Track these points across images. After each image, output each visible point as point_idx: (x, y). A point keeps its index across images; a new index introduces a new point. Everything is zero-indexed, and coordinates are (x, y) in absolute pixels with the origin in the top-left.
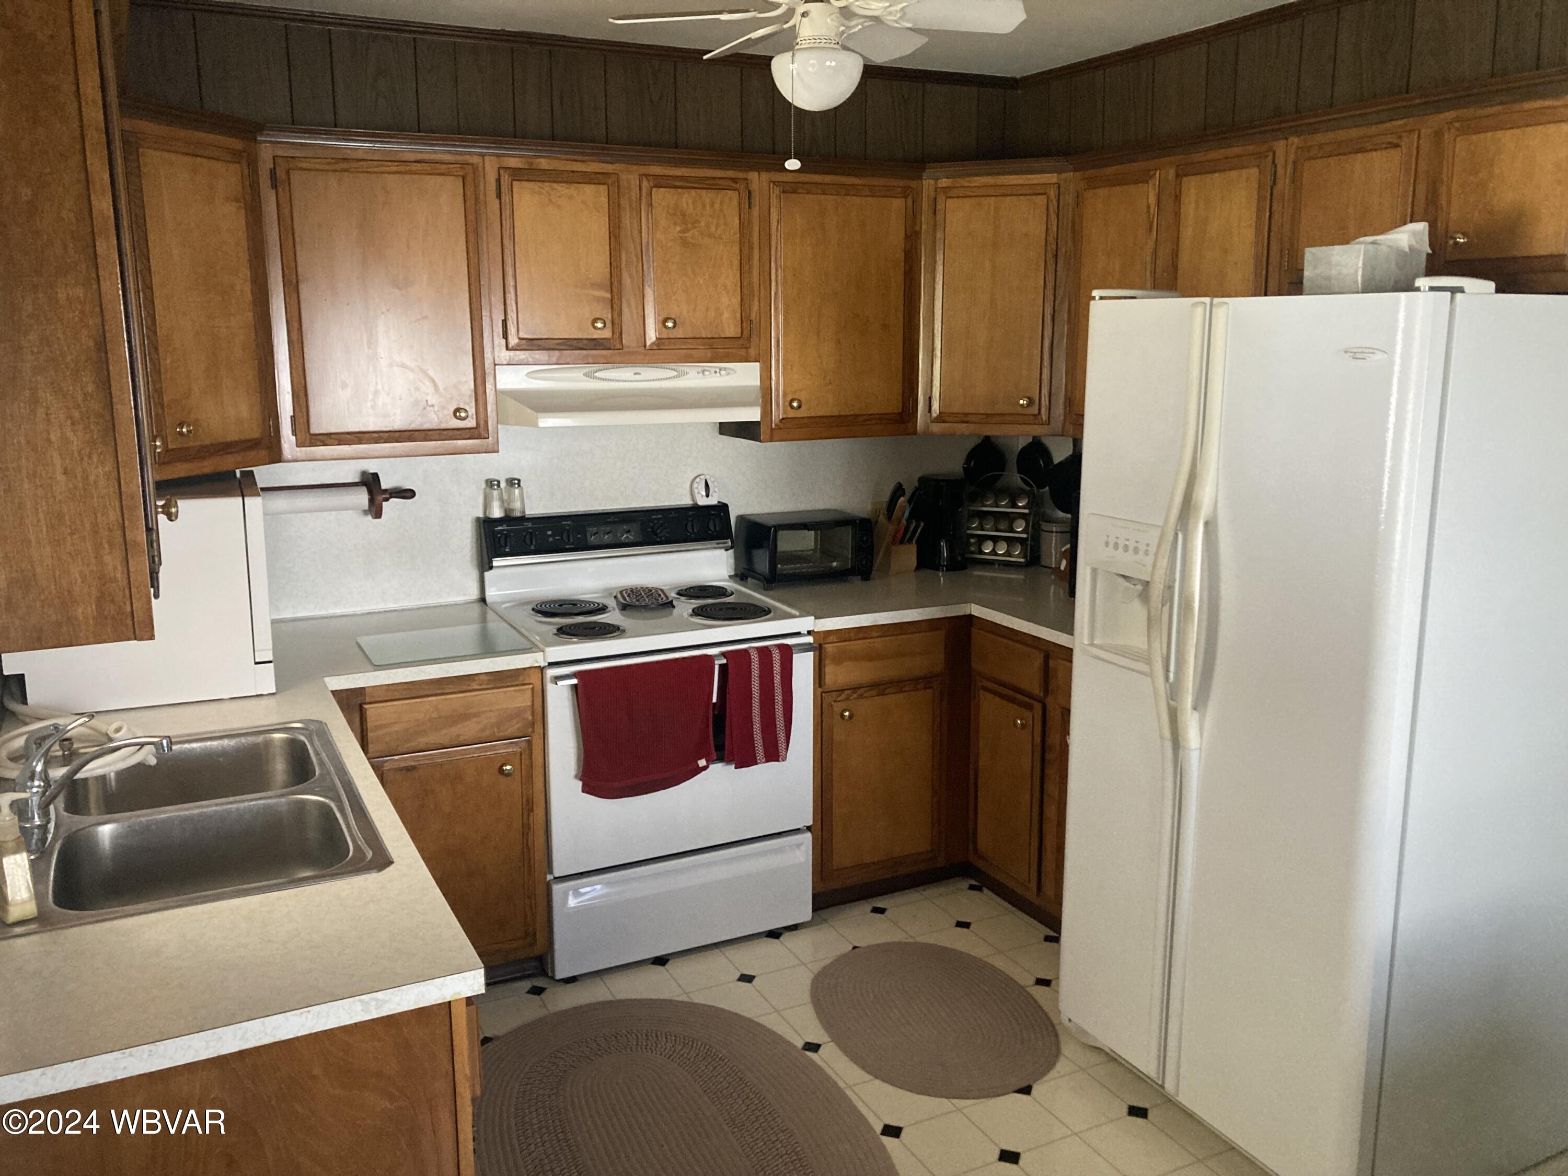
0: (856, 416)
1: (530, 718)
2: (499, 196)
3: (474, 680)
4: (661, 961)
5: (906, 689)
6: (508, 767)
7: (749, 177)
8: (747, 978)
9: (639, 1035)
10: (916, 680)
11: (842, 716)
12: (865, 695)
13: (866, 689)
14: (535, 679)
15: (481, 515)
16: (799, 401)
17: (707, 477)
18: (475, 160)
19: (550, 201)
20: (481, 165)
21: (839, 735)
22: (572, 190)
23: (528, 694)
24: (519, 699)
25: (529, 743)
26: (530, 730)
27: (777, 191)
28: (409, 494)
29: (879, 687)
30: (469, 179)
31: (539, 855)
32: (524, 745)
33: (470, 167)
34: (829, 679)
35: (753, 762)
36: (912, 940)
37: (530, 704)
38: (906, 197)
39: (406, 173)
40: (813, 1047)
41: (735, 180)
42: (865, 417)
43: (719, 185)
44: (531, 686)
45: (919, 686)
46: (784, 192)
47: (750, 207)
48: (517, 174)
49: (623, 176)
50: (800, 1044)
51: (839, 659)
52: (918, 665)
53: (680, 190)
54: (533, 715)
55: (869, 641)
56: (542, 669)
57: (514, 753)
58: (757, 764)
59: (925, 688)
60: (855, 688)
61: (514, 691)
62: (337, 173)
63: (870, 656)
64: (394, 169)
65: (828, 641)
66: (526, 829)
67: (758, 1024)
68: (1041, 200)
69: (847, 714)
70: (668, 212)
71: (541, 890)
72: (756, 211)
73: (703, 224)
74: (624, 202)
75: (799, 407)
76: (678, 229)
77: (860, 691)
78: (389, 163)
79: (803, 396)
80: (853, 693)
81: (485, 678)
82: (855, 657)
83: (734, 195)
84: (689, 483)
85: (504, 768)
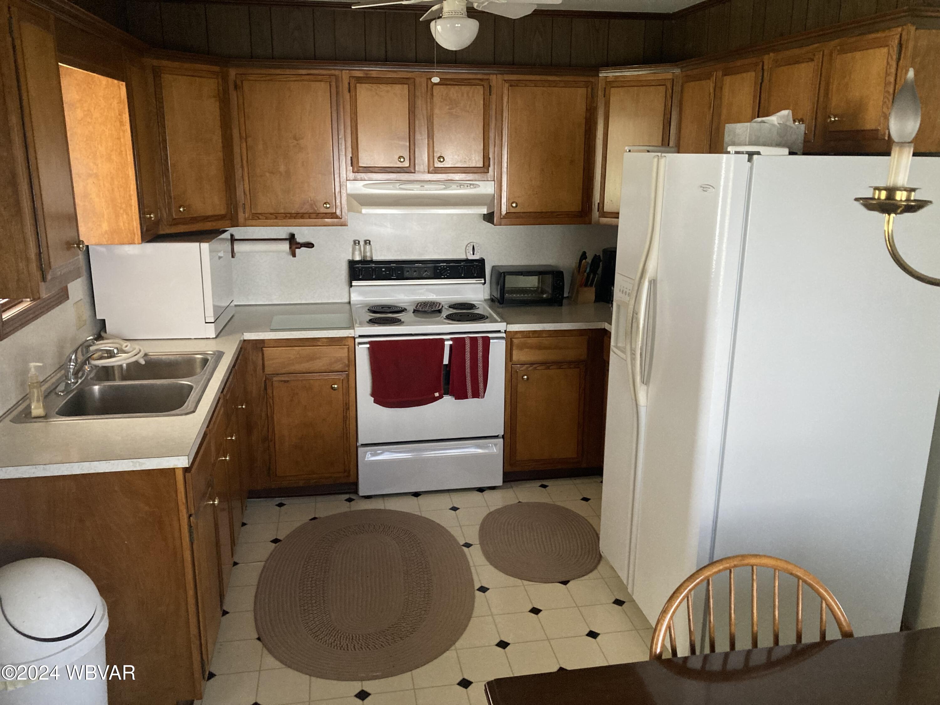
0: (552, 212)
1: (347, 362)
2: (349, 91)
3: (319, 341)
4: (416, 494)
5: (563, 367)
6: (336, 386)
7: (490, 78)
8: (454, 509)
9: (386, 526)
10: (570, 363)
11: (523, 378)
12: (538, 368)
13: (538, 365)
14: (351, 343)
15: (351, 259)
16: (517, 204)
17: (474, 244)
18: (337, 73)
19: (377, 93)
20: (340, 76)
21: (521, 388)
22: (388, 87)
23: (346, 350)
24: (341, 353)
25: (348, 375)
26: (347, 368)
27: (507, 85)
28: (310, 246)
29: (546, 364)
30: (333, 84)
31: (352, 432)
32: (345, 376)
33: (334, 77)
34: (515, 358)
35: (466, 397)
36: (553, 503)
37: (347, 355)
38: (587, 87)
39: (301, 81)
40: (468, 545)
41: (481, 80)
42: (557, 213)
43: (472, 83)
44: (348, 346)
45: (571, 366)
46: (511, 86)
47: (490, 95)
48: (359, 80)
49: (418, 80)
50: (462, 543)
51: (521, 347)
52: (571, 354)
53: (449, 86)
54: (349, 361)
55: (540, 338)
56: (354, 338)
57: (339, 379)
58: (467, 398)
59: (575, 368)
60: (532, 364)
61: (339, 348)
62: (266, 82)
63: (539, 347)
64: (294, 79)
65: (516, 337)
66: (345, 419)
67: (447, 531)
68: (662, 89)
69: (525, 377)
70: (442, 98)
71: (353, 449)
72: (494, 97)
73: (462, 105)
74: (418, 93)
75: (516, 206)
76: (448, 107)
77: (534, 366)
78: (292, 76)
79: (519, 201)
80: (531, 366)
81: (325, 340)
82: (531, 347)
83: (481, 89)
84: (465, 247)
85: (333, 386)
